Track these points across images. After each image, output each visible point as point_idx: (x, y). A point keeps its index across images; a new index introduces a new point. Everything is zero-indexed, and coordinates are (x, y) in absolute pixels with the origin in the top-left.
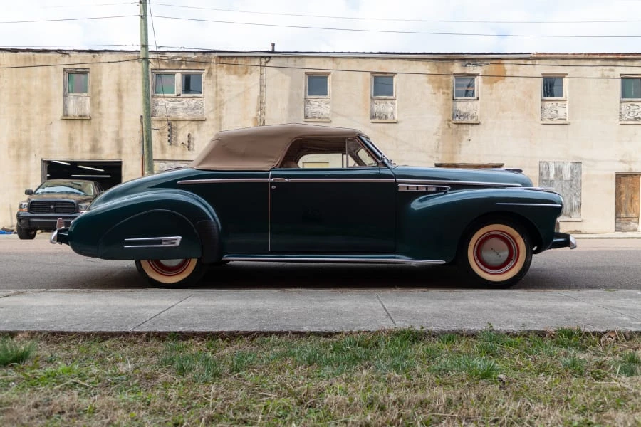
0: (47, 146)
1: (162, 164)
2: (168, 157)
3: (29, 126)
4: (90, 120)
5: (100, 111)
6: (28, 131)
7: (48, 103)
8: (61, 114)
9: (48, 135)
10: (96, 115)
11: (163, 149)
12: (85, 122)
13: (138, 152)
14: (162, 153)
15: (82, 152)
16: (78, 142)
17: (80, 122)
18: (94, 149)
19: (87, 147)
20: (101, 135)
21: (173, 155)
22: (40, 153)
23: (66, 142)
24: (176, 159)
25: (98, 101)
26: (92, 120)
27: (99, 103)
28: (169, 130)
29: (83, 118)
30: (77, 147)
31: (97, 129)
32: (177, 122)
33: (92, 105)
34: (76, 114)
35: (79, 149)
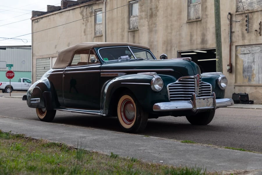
0: (179, 42)
1: (243, 49)
2: (246, 42)
3: (172, 30)
4: (201, 21)
5: (207, 13)
6: (171, 33)
7: (180, 13)
8: (186, 19)
9: (180, 35)
10: (204, 17)
11: (243, 37)
12: (199, 23)
13: (228, 41)
14: (243, 40)
15: (197, 44)
16: (195, 37)
17: (196, 23)
18: (203, 41)
19: (199, 40)
20: (206, 31)
21: (250, 40)
22: (176, 47)
23: (189, 38)
24: (252, 44)
25: (205, 6)
26: (202, 21)
27: (206, 7)
28: (246, 21)
29: (198, 20)
30: (194, 41)
31: (205, 27)
32: (253, 13)
33: (202, 10)
34: (194, 18)
35: (195, 42)
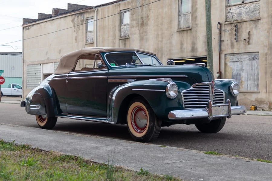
0: (170, 50)
1: (232, 57)
2: (235, 51)
3: (162, 38)
4: (191, 30)
5: (197, 23)
6: (162, 41)
7: (171, 22)
8: (177, 28)
9: (171, 43)
10: (194, 26)
11: (232, 46)
12: (189, 32)
13: (217, 49)
14: (232, 48)
15: (187, 52)
16: (185, 46)
17: (186, 31)
18: (193, 49)
19: (190, 48)
20: (197, 39)
21: (238, 49)
22: (167, 55)
23: (179, 46)
24: (240, 52)
25: (195, 16)
26: (192, 30)
27: (196, 17)
28: (235, 30)
29: (188, 29)
30: (184, 49)
31: (195, 35)
32: (241, 24)
33: (192, 19)
34: (185, 27)
35: (185, 50)
